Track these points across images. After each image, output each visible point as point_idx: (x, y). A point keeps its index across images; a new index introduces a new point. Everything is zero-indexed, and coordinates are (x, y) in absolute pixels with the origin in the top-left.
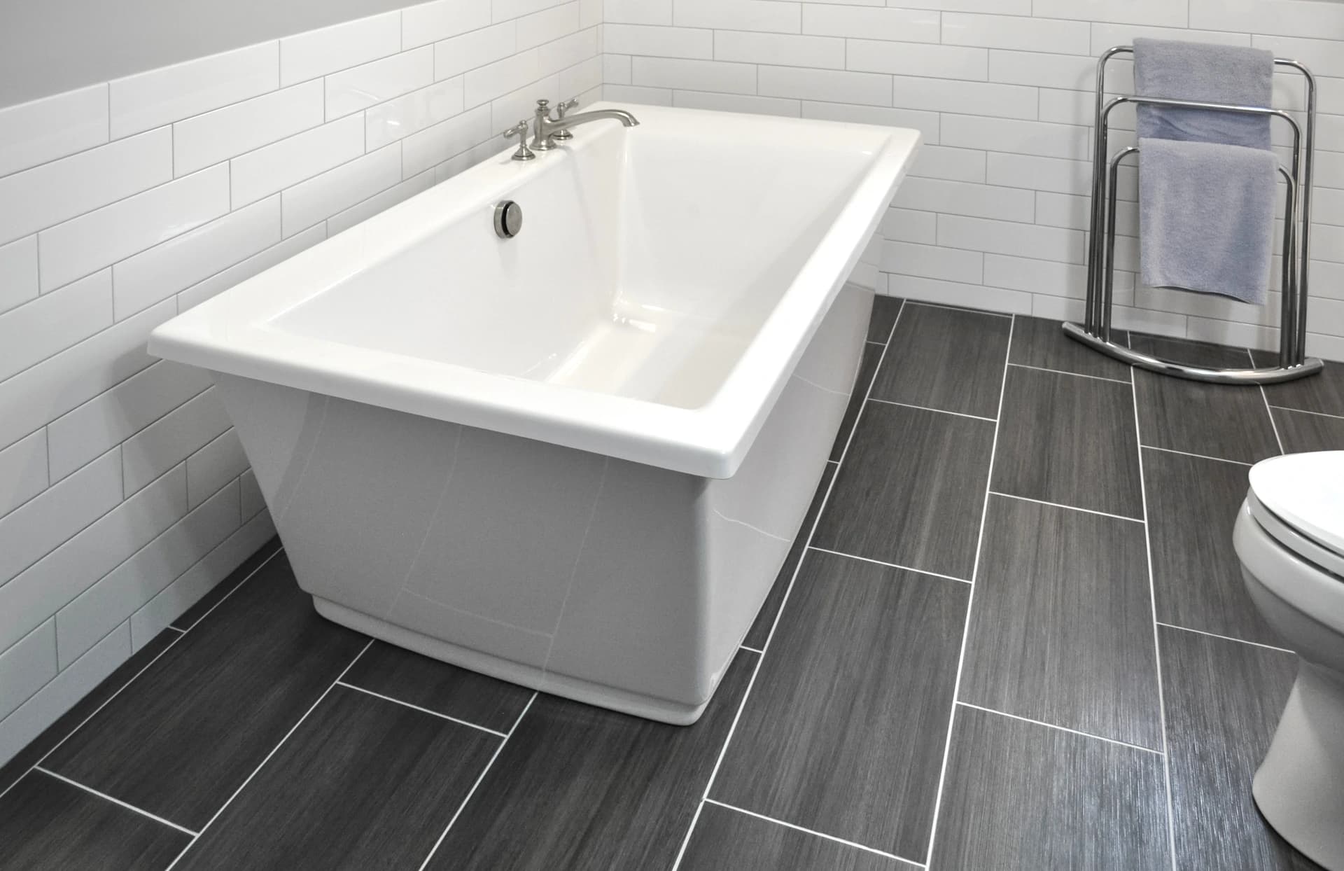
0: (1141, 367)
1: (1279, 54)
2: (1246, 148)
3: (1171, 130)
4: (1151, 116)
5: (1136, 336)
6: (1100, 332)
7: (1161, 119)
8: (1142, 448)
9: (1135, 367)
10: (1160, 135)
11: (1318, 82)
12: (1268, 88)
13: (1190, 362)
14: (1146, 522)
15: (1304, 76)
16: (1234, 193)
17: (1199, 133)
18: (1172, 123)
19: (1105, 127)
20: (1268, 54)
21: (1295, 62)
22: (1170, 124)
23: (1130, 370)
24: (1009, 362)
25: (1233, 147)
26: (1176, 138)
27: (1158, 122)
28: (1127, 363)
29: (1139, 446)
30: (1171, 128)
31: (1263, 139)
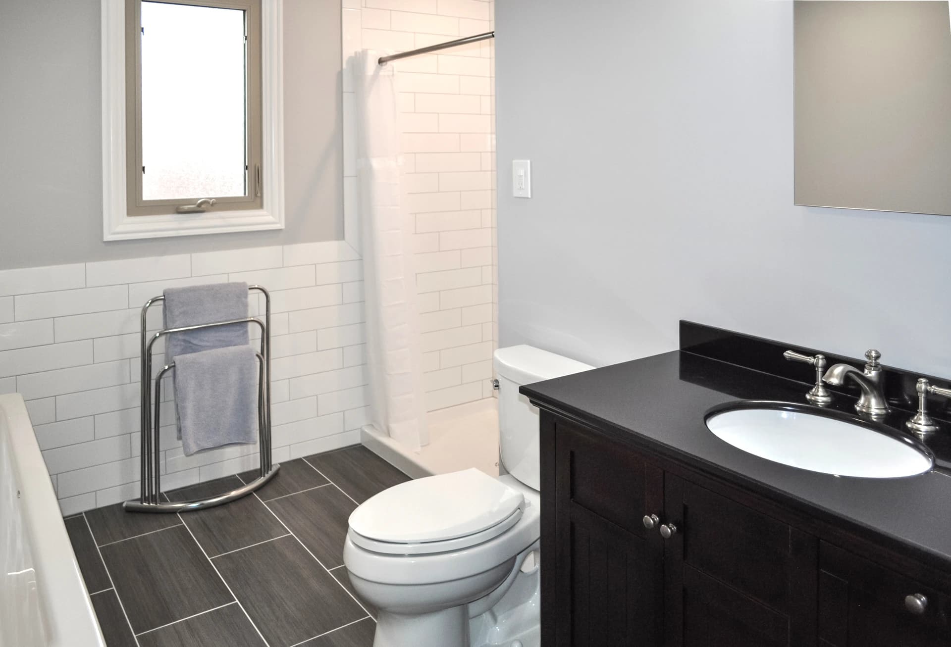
0: (184, 512)
1: (250, 283)
2: (236, 347)
3: (190, 347)
4: (179, 340)
5: (170, 493)
6: (153, 499)
7: (184, 341)
8: (211, 560)
9: (179, 513)
10: (184, 352)
11: (271, 295)
12: (246, 305)
13: (209, 496)
14: (237, 601)
15: (263, 294)
16: (234, 377)
17: (208, 344)
18: (192, 341)
19: (150, 355)
20: (244, 284)
21: (256, 286)
22: (190, 342)
23: (178, 516)
24: (98, 546)
25: (230, 348)
26: (194, 351)
27: (182, 343)
28: (173, 512)
29: (209, 559)
30: (190, 345)
31: (244, 338)
